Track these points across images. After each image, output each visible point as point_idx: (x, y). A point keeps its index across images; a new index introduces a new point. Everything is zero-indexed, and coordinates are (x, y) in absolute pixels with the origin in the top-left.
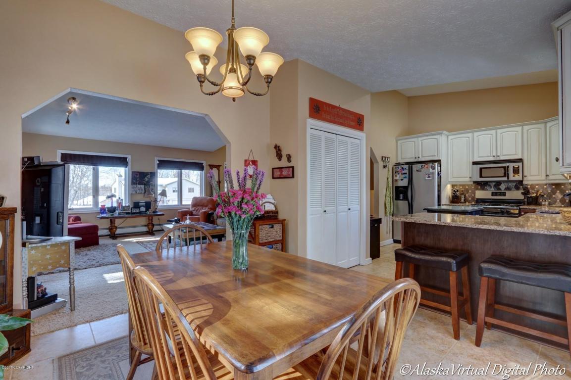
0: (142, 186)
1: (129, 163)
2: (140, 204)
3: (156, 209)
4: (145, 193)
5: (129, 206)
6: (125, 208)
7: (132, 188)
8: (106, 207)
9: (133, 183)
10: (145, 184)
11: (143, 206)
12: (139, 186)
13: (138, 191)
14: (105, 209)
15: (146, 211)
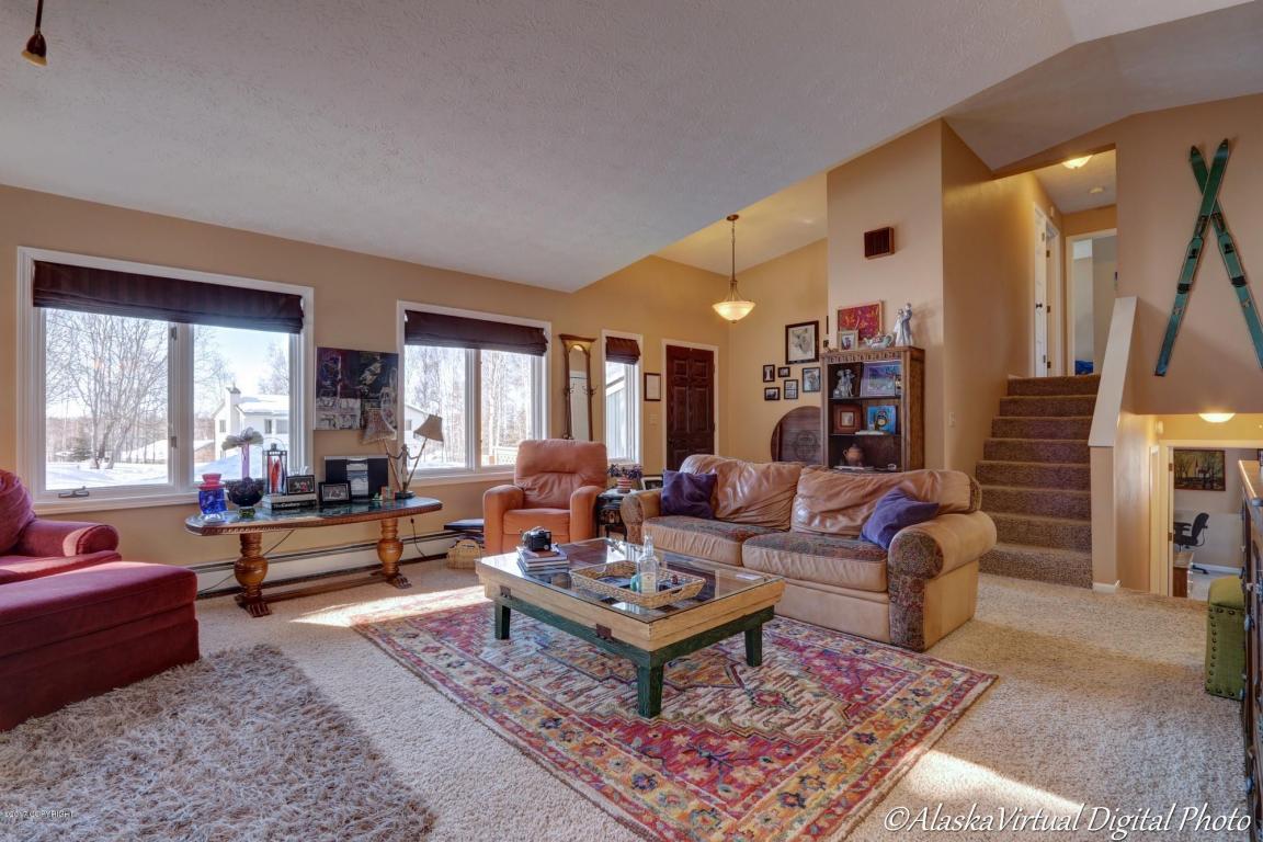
0: (356, 404)
1: (309, 317)
2: (349, 468)
3: (405, 485)
4: (364, 427)
5: (309, 478)
6: (298, 485)
7: (320, 408)
8: (222, 482)
9: (321, 391)
10: (363, 397)
11: (358, 474)
12: (344, 402)
13: (340, 422)
14: (218, 493)
15: (371, 495)
